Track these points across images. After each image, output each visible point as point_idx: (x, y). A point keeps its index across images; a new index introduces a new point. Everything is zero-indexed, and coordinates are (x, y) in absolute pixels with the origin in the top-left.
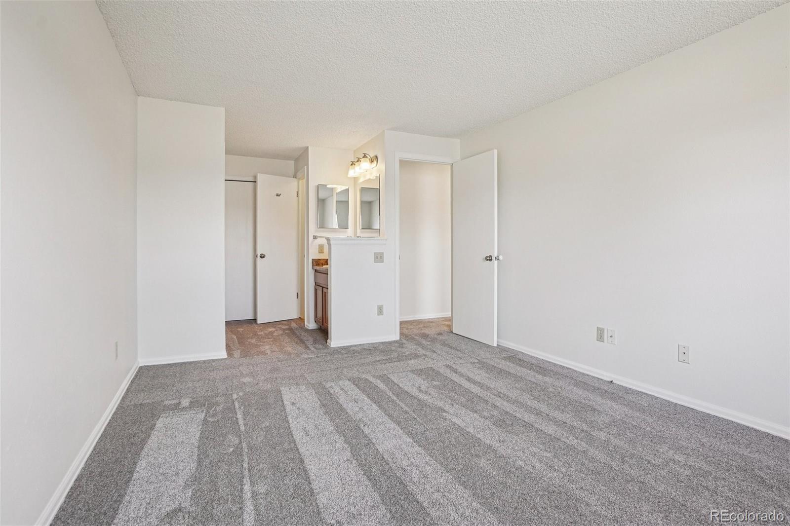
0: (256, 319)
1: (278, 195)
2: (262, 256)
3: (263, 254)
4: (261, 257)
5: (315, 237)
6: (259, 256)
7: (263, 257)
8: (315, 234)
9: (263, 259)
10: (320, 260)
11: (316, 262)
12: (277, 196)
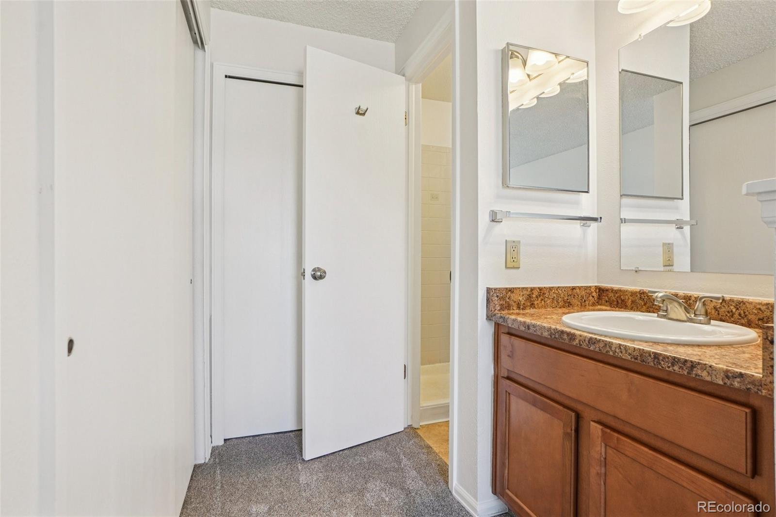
0: (301, 430)
1: (360, 112)
2: (318, 275)
3: (319, 269)
4: (315, 277)
5: (494, 219)
6: (308, 273)
7: (321, 277)
8: (496, 208)
9: (321, 281)
10: (511, 290)
11: (501, 299)
12: (358, 113)
